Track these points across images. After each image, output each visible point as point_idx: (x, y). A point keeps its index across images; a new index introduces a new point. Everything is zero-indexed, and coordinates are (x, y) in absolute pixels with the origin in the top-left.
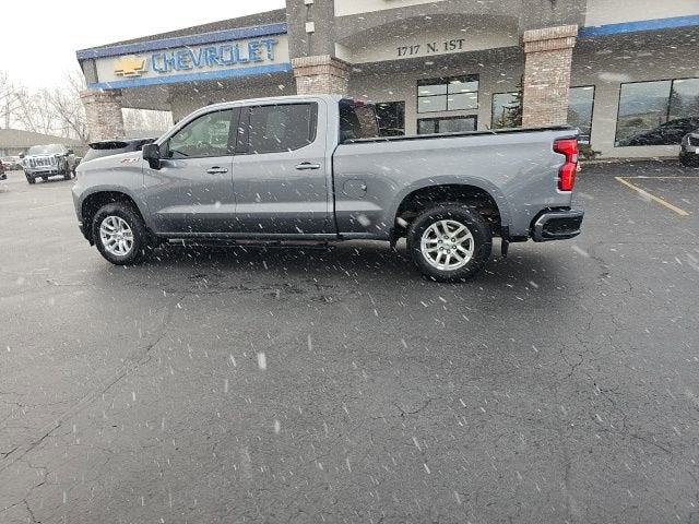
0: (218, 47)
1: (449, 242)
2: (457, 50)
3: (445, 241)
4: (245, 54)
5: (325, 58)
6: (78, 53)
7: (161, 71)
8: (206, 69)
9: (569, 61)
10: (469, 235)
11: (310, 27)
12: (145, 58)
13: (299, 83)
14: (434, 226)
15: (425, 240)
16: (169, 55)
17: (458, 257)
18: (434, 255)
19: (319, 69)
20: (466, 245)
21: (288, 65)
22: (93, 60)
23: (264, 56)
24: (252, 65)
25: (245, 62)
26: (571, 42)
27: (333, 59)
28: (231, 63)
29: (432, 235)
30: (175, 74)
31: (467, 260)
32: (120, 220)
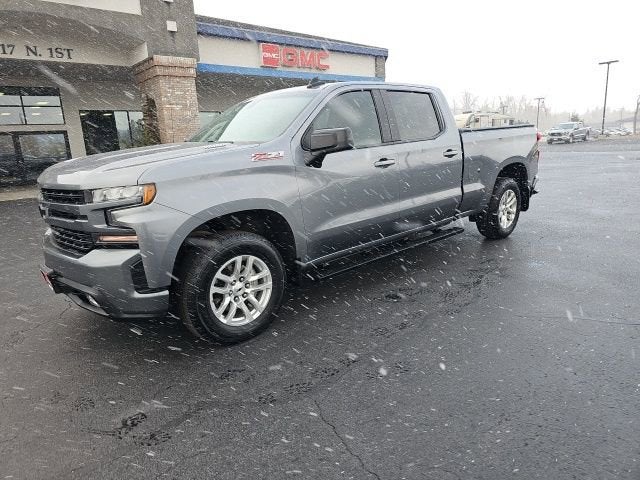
2: (65, 59)
9: (194, 88)
15: (500, 208)
26: (192, 72)
31: (513, 217)
32: (252, 259)
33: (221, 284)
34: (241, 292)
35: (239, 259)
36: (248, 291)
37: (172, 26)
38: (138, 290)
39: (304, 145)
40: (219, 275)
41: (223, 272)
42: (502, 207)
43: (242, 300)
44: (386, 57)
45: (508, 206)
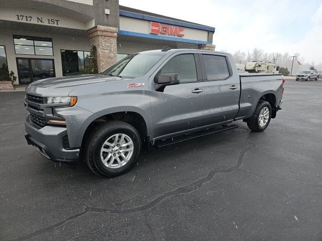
2: (55, 25)
9: (116, 42)
10: (268, 112)
26: (116, 34)
31: (267, 121)
32: (124, 135)
33: (107, 147)
34: (117, 152)
35: (117, 135)
36: (121, 151)
37: (107, 11)
38: (65, 148)
39: (156, 80)
40: (106, 143)
41: (108, 141)
42: (261, 115)
43: (117, 155)
44: (214, 32)
45: (265, 115)
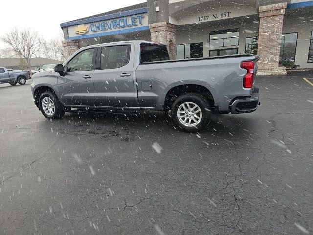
0: (118, 20)
1: (190, 113)
2: (227, 17)
3: (189, 112)
4: (130, 22)
5: (164, 23)
6: (61, 25)
7: (94, 31)
8: (113, 30)
9: (282, 21)
10: (199, 110)
11: (157, 9)
12: (88, 26)
13: (152, 35)
14: (183, 105)
15: (179, 112)
16: (97, 24)
17: (195, 121)
18: (183, 119)
19: (162, 28)
20: (198, 114)
21: (148, 27)
22: (67, 27)
23: (138, 23)
24: (133, 27)
25: (130, 26)
26: (283, 11)
27: (168, 23)
28: (124, 27)
29: (183, 109)
30: (101, 33)
31: (199, 122)
40: (44, 101)
